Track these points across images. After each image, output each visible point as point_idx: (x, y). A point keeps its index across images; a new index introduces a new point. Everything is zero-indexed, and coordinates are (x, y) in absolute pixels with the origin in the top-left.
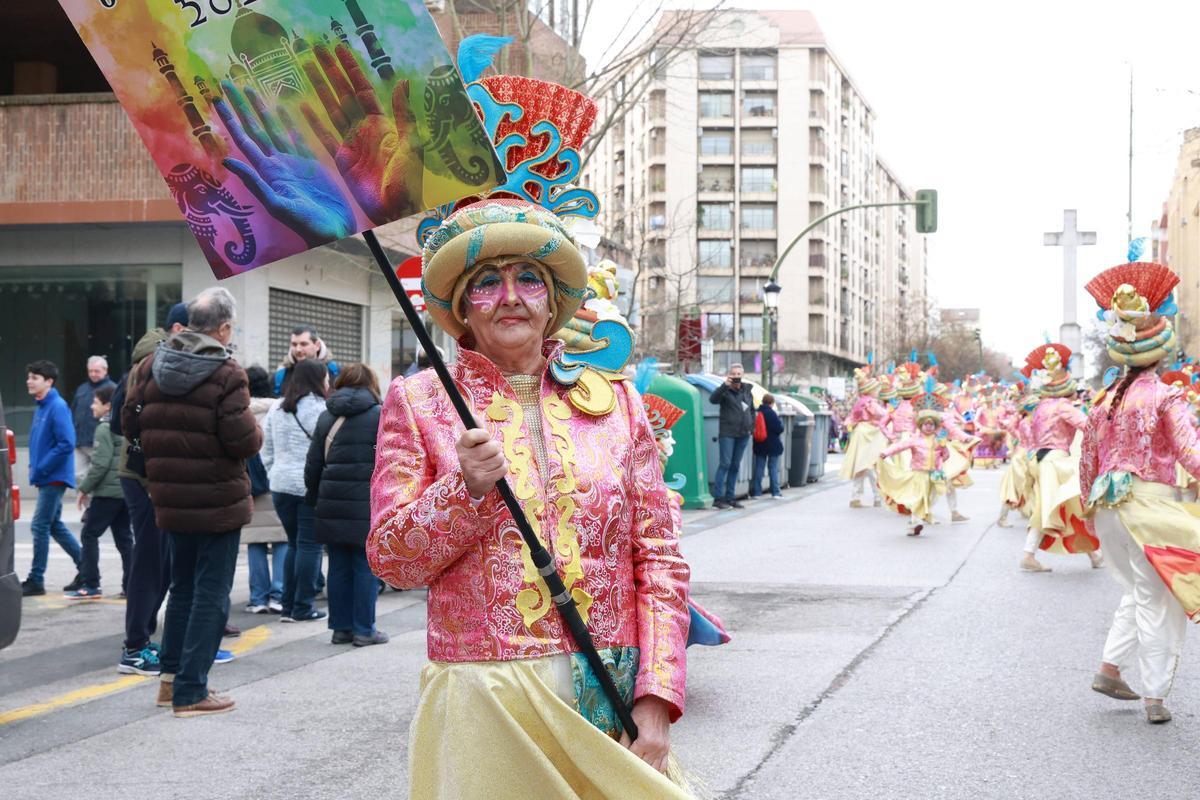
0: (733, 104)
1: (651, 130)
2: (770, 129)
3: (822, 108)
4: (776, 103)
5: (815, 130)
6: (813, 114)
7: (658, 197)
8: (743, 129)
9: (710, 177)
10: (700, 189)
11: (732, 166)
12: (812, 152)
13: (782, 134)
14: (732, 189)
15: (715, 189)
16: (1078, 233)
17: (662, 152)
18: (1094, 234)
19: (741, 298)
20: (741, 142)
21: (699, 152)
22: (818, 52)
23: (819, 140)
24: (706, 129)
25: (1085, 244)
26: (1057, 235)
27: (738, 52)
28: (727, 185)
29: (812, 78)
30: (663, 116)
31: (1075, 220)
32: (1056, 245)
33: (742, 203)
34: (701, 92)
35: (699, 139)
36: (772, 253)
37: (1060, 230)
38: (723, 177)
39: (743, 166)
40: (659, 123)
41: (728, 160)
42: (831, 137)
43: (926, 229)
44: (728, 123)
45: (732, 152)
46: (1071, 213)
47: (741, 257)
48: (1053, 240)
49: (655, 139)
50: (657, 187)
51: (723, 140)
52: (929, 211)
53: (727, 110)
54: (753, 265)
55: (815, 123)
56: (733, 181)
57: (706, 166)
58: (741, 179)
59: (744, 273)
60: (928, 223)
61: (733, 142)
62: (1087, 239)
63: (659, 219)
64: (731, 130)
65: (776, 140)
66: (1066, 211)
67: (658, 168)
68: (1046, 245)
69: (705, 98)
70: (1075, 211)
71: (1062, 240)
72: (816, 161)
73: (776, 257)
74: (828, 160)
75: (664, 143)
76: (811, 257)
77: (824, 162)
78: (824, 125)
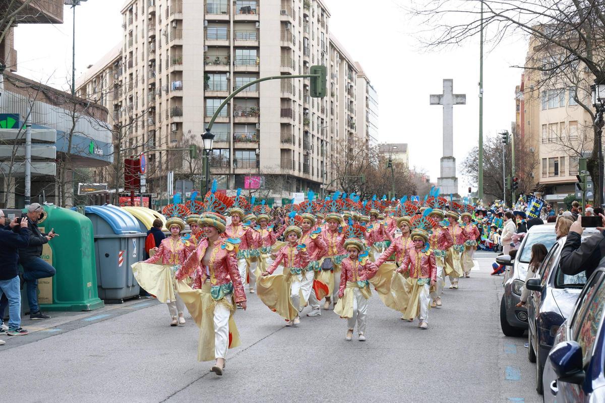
0: (229, 5)
1: (172, 22)
2: (253, 22)
3: (290, 9)
4: (258, 5)
5: (285, 24)
6: (283, 13)
7: (177, 68)
8: (235, 22)
9: (213, 55)
10: (205, 63)
11: (228, 47)
12: (283, 38)
13: (262, 26)
14: (228, 63)
15: (216, 63)
16: (453, 95)
17: (180, 37)
18: (464, 96)
19: (234, 138)
20: (234, 31)
21: (206, 37)
23: (288, 30)
24: (210, 22)
25: (457, 103)
26: (439, 97)
28: (225, 61)
30: (180, 12)
31: (452, 87)
32: (439, 104)
33: (235, 73)
35: (205, 28)
36: (255, 107)
37: (441, 93)
38: (222, 54)
39: (236, 48)
40: (177, 16)
41: (226, 43)
42: (297, 30)
43: (318, 95)
44: (226, 17)
45: (228, 38)
46: (448, 82)
47: (234, 110)
48: (436, 100)
49: (175, 28)
50: (177, 61)
51: (222, 30)
52: (319, 82)
53: (224, 9)
54: (242, 116)
55: (285, 18)
56: (229, 57)
57: (210, 47)
58: (234, 56)
59: (237, 121)
60: (319, 90)
61: (229, 31)
62: (459, 100)
63: (178, 83)
64: (227, 22)
65: (258, 30)
66: (445, 80)
67: (177, 48)
68: (432, 104)
70: (451, 81)
71: (443, 100)
72: (286, 44)
73: (259, 110)
74: (294, 44)
75: (181, 30)
76: (282, 110)
77: (291, 46)
78: (291, 20)
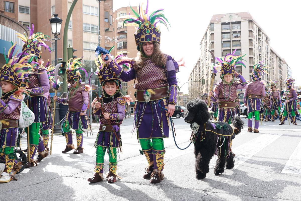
0: (230, 35)
1: (211, 43)
2: (239, 40)
3: (252, 35)
4: (241, 35)
5: (250, 40)
6: (250, 36)
8: (233, 41)
9: (225, 53)
11: (230, 50)
12: (250, 45)
13: (242, 42)
17: (214, 47)
20: (232, 44)
21: (222, 47)
22: (251, 22)
23: (252, 42)
24: (224, 42)
27: (231, 23)
29: (249, 28)
30: (213, 39)
34: (222, 33)
35: (222, 44)
36: (240, 70)
40: (212, 41)
42: (255, 42)
44: (229, 40)
45: (230, 47)
49: (212, 45)
51: (228, 44)
53: (229, 37)
55: (250, 38)
61: (230, 44)
64: (230, 41)
65: (241, 43)
67: (213, 51)
69: (223, 35)
72: (251, 47)
73: (241, 71)
74: (254, 47)
75: (214, 45)
76: (250, 70)
77: (253, 48)
78: (253, 39)
